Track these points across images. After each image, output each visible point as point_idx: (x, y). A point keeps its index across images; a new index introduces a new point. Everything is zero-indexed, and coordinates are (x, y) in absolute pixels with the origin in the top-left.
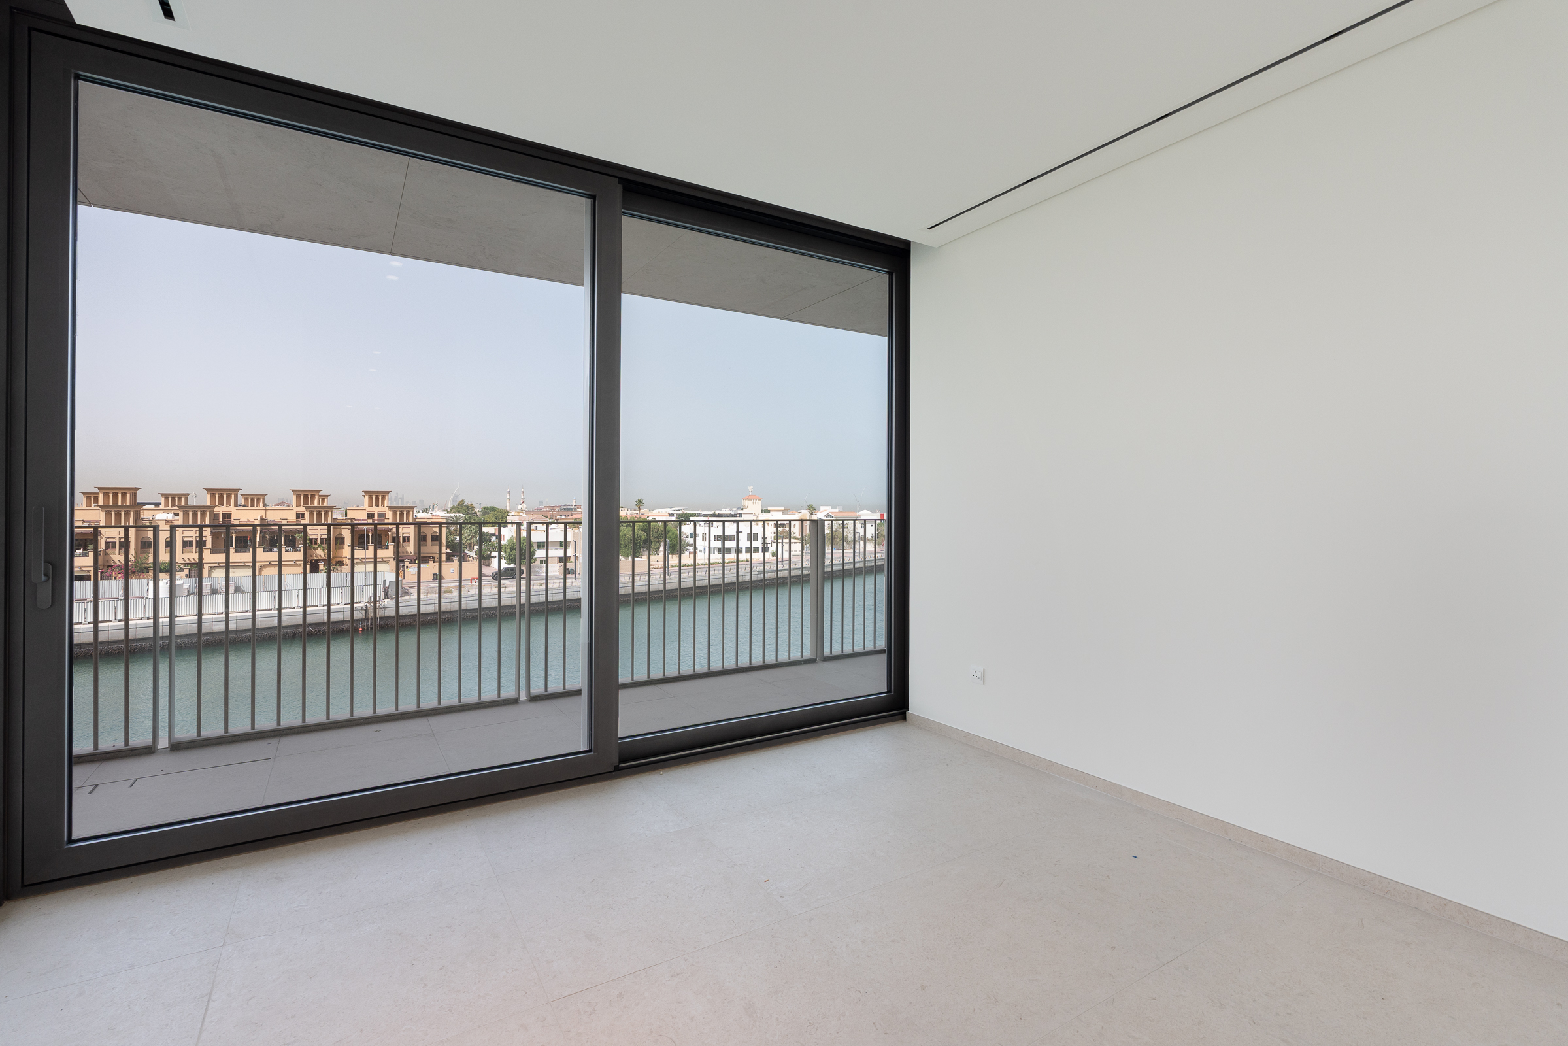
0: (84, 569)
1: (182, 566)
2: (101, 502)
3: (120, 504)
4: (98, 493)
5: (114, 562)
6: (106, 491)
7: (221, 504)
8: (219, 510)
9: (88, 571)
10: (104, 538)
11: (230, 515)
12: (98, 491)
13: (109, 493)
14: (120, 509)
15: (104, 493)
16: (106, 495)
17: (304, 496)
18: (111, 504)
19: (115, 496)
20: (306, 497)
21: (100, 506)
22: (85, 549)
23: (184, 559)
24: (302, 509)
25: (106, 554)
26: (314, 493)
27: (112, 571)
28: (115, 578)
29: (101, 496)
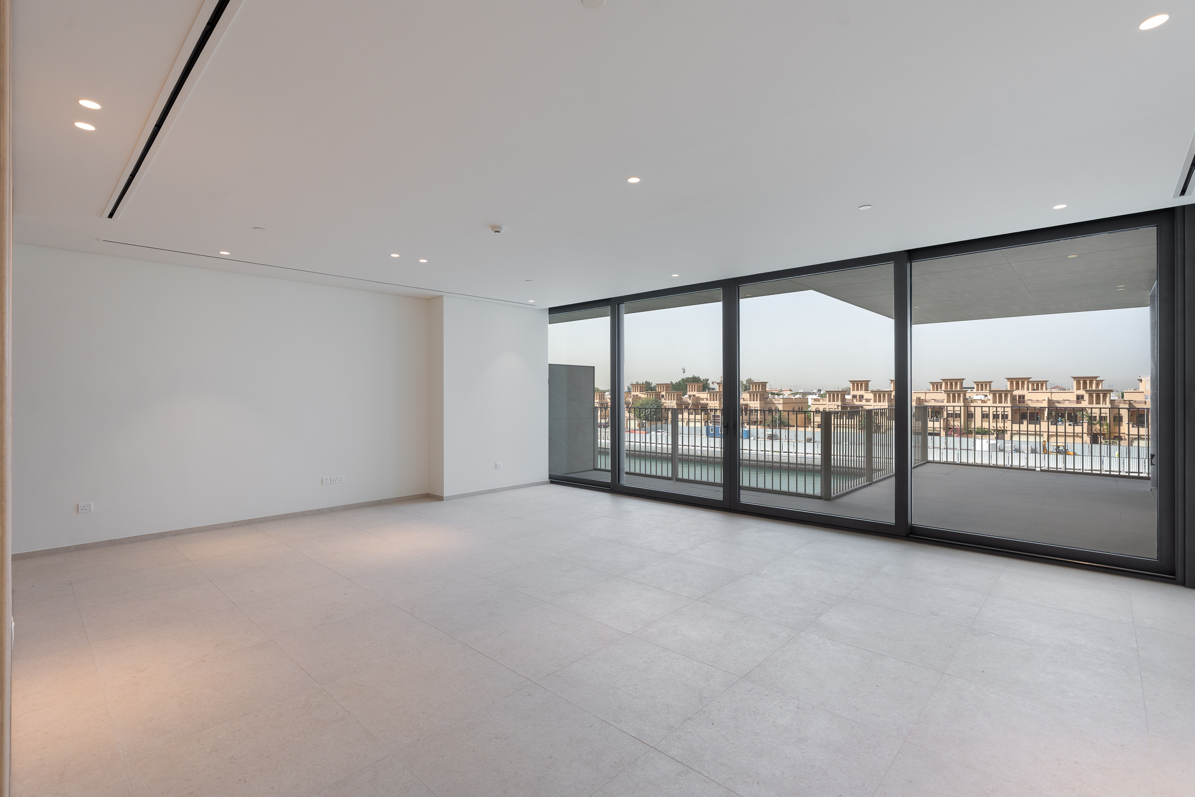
1: (992, 431)
2: (943, 388)
3: (954, 389)
4: (942, 383)
5: (951, 426)
7: (1018, 388)
8: (1017, 393)
11: (1023, 397)
12: (942, 381)
13: (947, 382)
15: (945, 382)
16: (946, 384)
17: (1083, 381)
18: (949, 389)
19: (951, 384)
20: (1085, 383)
21: (943, 391)
22: (937, 417)
23: (994, 427)
24: (1082, 392)
26: (1092, 379)
29: (944, 384)
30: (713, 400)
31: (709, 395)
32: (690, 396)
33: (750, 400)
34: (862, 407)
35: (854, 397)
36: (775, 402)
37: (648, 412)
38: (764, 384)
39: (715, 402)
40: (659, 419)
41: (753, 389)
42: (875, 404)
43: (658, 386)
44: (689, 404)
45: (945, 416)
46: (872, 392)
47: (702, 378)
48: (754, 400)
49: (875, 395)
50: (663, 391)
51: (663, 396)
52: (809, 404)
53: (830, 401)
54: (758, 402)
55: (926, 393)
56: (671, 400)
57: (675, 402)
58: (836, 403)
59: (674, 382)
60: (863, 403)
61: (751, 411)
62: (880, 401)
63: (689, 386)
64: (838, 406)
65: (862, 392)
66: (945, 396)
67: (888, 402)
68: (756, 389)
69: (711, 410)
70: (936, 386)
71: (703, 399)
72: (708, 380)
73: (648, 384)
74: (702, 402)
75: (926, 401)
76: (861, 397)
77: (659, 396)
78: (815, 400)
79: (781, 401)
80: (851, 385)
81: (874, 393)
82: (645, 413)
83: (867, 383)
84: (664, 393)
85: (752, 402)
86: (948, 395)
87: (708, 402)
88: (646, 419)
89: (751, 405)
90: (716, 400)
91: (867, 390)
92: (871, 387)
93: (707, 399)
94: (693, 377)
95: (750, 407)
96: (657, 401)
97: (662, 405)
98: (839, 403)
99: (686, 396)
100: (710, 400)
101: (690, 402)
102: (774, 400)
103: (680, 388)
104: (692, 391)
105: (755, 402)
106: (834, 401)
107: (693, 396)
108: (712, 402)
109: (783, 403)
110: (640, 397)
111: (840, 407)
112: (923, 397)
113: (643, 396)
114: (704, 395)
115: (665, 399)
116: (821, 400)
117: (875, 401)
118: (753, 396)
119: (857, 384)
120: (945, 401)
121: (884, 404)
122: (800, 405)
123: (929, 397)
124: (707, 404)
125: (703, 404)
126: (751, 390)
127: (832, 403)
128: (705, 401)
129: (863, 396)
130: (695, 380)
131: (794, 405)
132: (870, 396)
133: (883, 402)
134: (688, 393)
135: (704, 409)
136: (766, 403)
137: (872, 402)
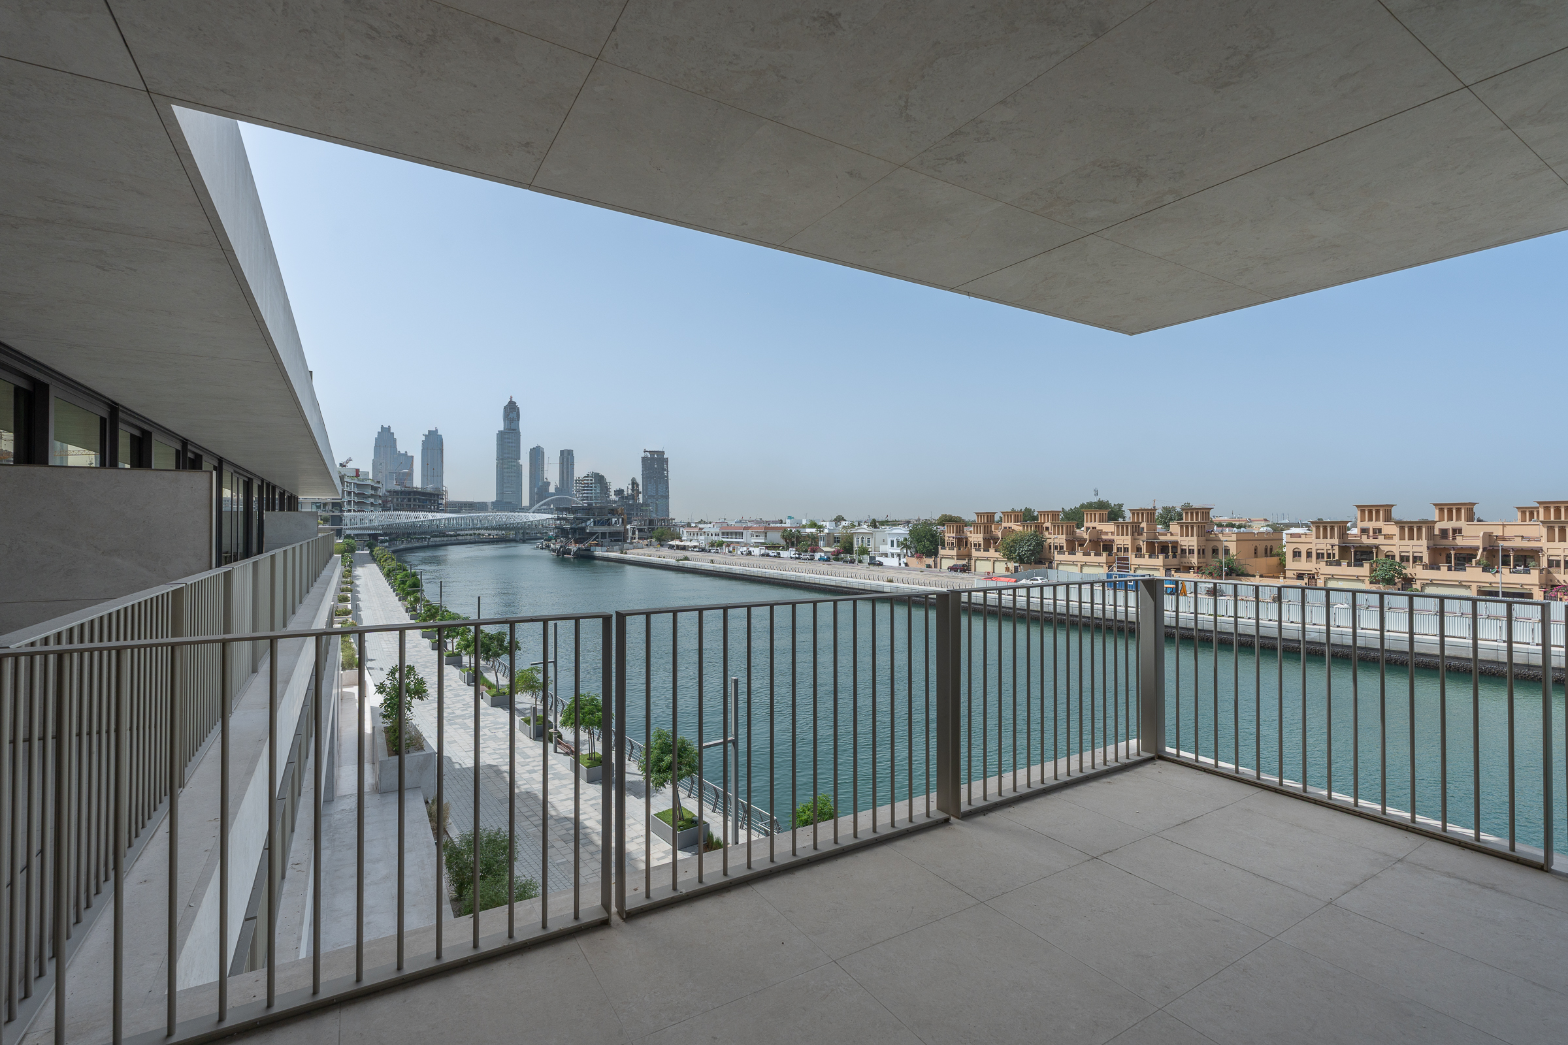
0: (1525, 587)
2: (1542, 518)
4: (1538, 508)
5: (1558, 581)
6: (1546, 505)
9: (1530, 590)
10: (1546, 555)
12: (1538, 505)
13: (1550, 507)
14: (1564, 525)
15: (1545, 507)
16: (1547, 509)
18: (1552, 519)
19: (1558, 510)
21: (1541, 522)
22: (1526, 566)
25: (1549, 572)
27: (1557, 591)
28: (1561, 599)
29: (1541, 511)
30: (1123, 535)
31: (1116, 527)
32: (1088, 529)
33: (1182, 535)
34: (1377, 547)
35: (1364, 531)
36: (1222, 538)
37: (1022, 551)
38: (1206, 512)
39: (1125, 537)
40: (1039, 562)
41: (1187, 519)
42: (1403, 542)
43: (1041, 515)
44: (1085, 540)
45: (1544, 564)
46: (1396, 523)
47: (1113, 502)
48: (1187, 535)
49: (1402, 529)
50: (1048, 521)
51: (1047, 529)
52: (1284, 542)
53: (1318, 537)
54: (1195, 538)
55: (1504, 525)
56: (1058, 534)
57: (1064, 536)
58: (1329, 541)
59: (1067, 509)
60: (1380, 540)
61: (1183, 551)
62: (1411, 538)
63: (1087, 514)
64: (1332, 546)
65: (1380, 524)
66: (1543, 531)
67: (1428, 539)
68: (1192, 519)
69: (1119, 549)
70: (1528, 513)
71: (1106, 533)
72: (1121, 506)
73: (1028, 511)
74: (1104, 537)
75: (1504, 539)
76: (1378, 531)
77: (1040, 528)
78: (1292, 535)
79: (1234, 537)
80: (1359, 514)
81: (1401, 525)
82: (1019, 553)
83: (1388, 509)
84: (1048, 524)
85: (1184, 538)
86: (1551, 529)
87: (1115, 537)
88: (1021, 560)
89: (1182, 543)
90: (1127, 535)
91: (1388, 518)
92: (1396, 514)
93: (1113, 533)
94: (1099, 501)
95: (1181, 546)
96: (1037, 536)
97: (1045, 541)
98: (1336, 541)
99: (1083, 529)
100: (1118, 535)
101: (1086, 537)
102: (1220, 535)
103: (1074, 517)
104: (1091, 521)
105: (1190, 538)
106: (1325, 537)
107: (1093, 528)
108: (1120, 537)
109: (1237, 540)
110: (1013, 530)
111: (1336, 548)
112: (1497, 531)
113: (1017, 528)
114: (1108, 528)
115: (1050, 533)
116: (1303, 536)
117: (1402, 538)
118: (1186, 529)
119: (1369, 511)
120: (1544, 539)
121: (1419, 542)
122: (1269, 544)
123: (1509, 532)
124: (1113, 541)
125: (1106, 540)
126: (1184, 521)
127: (1321, 540)
128: (1110, 537)
129: (1380, 530)
130: (1101, 505)
131: (1256, 543)
132: (1393, 529)
133: (1418, 539)
134: (1085, 524)
135: (1108, 547)
136: (1207, 540)
137: (1396, 540)
